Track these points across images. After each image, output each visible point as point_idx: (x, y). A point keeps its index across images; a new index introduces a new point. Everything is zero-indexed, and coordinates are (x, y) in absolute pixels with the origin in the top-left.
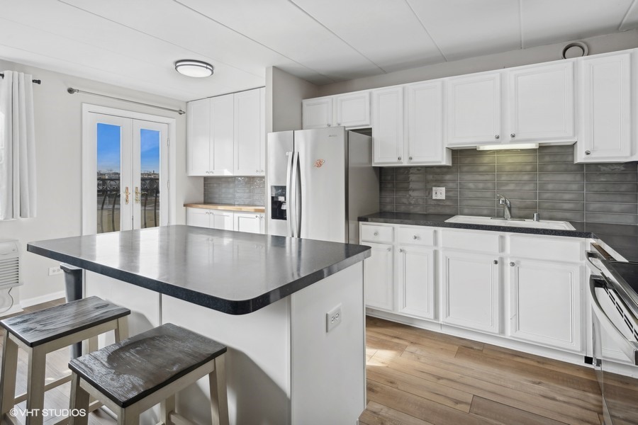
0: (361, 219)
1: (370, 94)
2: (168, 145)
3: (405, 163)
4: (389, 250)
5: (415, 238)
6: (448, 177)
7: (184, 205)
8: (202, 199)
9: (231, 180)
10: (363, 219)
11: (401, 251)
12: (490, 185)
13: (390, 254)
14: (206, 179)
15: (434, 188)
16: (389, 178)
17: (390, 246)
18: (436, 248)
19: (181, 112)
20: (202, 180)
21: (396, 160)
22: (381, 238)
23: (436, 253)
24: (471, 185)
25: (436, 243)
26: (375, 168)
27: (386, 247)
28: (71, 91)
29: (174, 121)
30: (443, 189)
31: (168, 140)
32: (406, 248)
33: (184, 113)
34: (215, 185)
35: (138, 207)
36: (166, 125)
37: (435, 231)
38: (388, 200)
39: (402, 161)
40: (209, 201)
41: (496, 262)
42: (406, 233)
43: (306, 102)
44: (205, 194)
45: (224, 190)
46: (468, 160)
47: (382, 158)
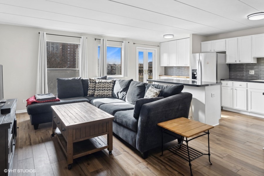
0: (221, 80)
1: (226, 40)
2: (155, 57)
3: (238, 62)
4: (231, 89)
5: (240, 85)
6: (255, 67)
7: (159, 76)
9: (172, 67)
10: (223, 80)
11: (235, 89)
13: (232, 90)
14: (165, 67)
15: (250, 71)
16: (233, 67)
17: (232, 88)
18: (247, 89)
19: (158, 46)
21: (235, 61)
22: (229, 85)
23: (247, 90)
25: (247, 87)
26: (227, 64)
27: (231, 88)
28: (134, 44)
29: (156, 49)
30: (254, 71)
31: (155, 55)
34: (169, 69)
35: (147, 75)
36: (154, 50)
37: (247, 84)
38: (232, 75)
39: (237, 62)
40: (166, 74)
42: (237, 84)
43: (202, 43)
44: (165, 72)
45: (172, 71)
46: (263, 61)
47: (230, 61)
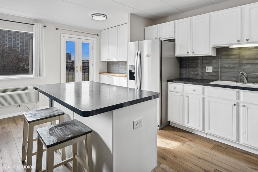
0: (168, 81)
1: (175, 23)
2: (93, 49)
3: (191, 55)
4: (181, 96)
5: (193, 90)
6: (214, 61)
7: (99, 73)
8: (106, 71)
9: (117, 63)
10: (171, 81)
11: (187, 96)
12: (236, 66)
13: (181, 97)
14: (108, 62)
15: (207, 67)
16: (185, 62)
17: (182, 94)
18: (203, 96)
19: (98, 35)
20: (107, 63)
21: (186, 53)
22: (177, 90)
23: (203, 98)
24: (226, 66)
25: (203, 93)
26: (177, 57)
27: (180, 94)
28: (57, 29)
29: (95, 39)
30: (212, 67)
31: (93, 47)
32: (189, 95)
33: (99, 35)
34: (111, 65)
35: (81, 74)
36: (92, 41)
37: (203, 88)
38: (184, 72)
39: (189, 54)
40: (109, 72)
41: (235, 105)
42: (189, 88)
43: (146, 28)
44: (107, 69)
45: (114, 67)
46: (224, 53)
47: (180, 52)
